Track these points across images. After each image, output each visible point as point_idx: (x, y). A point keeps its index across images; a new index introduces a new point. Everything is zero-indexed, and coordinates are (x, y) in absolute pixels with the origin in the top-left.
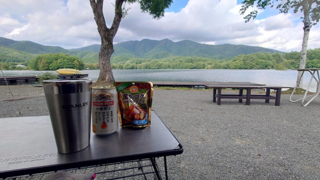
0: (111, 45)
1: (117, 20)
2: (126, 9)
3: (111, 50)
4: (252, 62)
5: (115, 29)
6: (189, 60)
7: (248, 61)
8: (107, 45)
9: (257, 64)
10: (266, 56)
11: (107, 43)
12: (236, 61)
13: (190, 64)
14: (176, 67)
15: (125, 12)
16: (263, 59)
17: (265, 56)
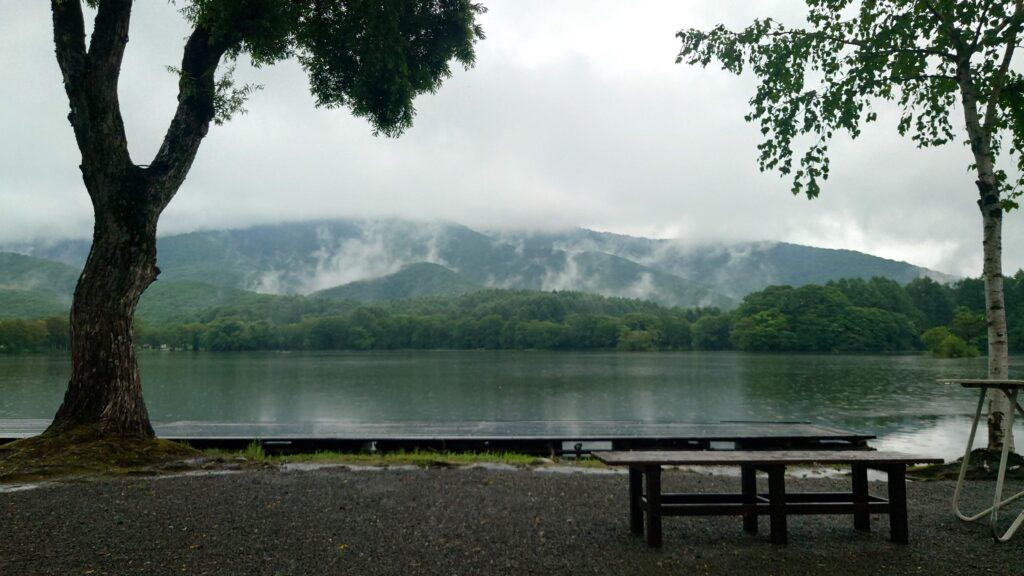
0: (144, 246)
1: (187, 132)
2: (238, 86)
3: (145, 268)
4: (825, 321)
5: (172, 172)
6: (544, 308)
7: (810, 316)
8: (125, 243)
9: (847, 328)
10: (882, 292)
11: (127, 237)
12: (758, 317)
13: (548, 324)
14: (480, 341)
15: (229, 97)
16: (873, 305)
17: (878, 293)
